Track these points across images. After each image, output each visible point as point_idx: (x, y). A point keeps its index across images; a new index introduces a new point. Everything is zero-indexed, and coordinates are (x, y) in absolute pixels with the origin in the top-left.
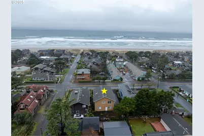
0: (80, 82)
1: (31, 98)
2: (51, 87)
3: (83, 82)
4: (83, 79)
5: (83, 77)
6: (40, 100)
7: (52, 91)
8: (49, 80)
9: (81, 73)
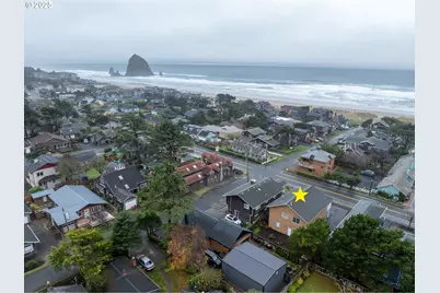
0: (298, 174)
1: (192, 168)
2: (238, 165)
3: (305, 176)
4: (310, 170)
5: (310, 167)
6: (206, 177)
7: (239, 173)
8: (250, 156)
9: (307, 156)
